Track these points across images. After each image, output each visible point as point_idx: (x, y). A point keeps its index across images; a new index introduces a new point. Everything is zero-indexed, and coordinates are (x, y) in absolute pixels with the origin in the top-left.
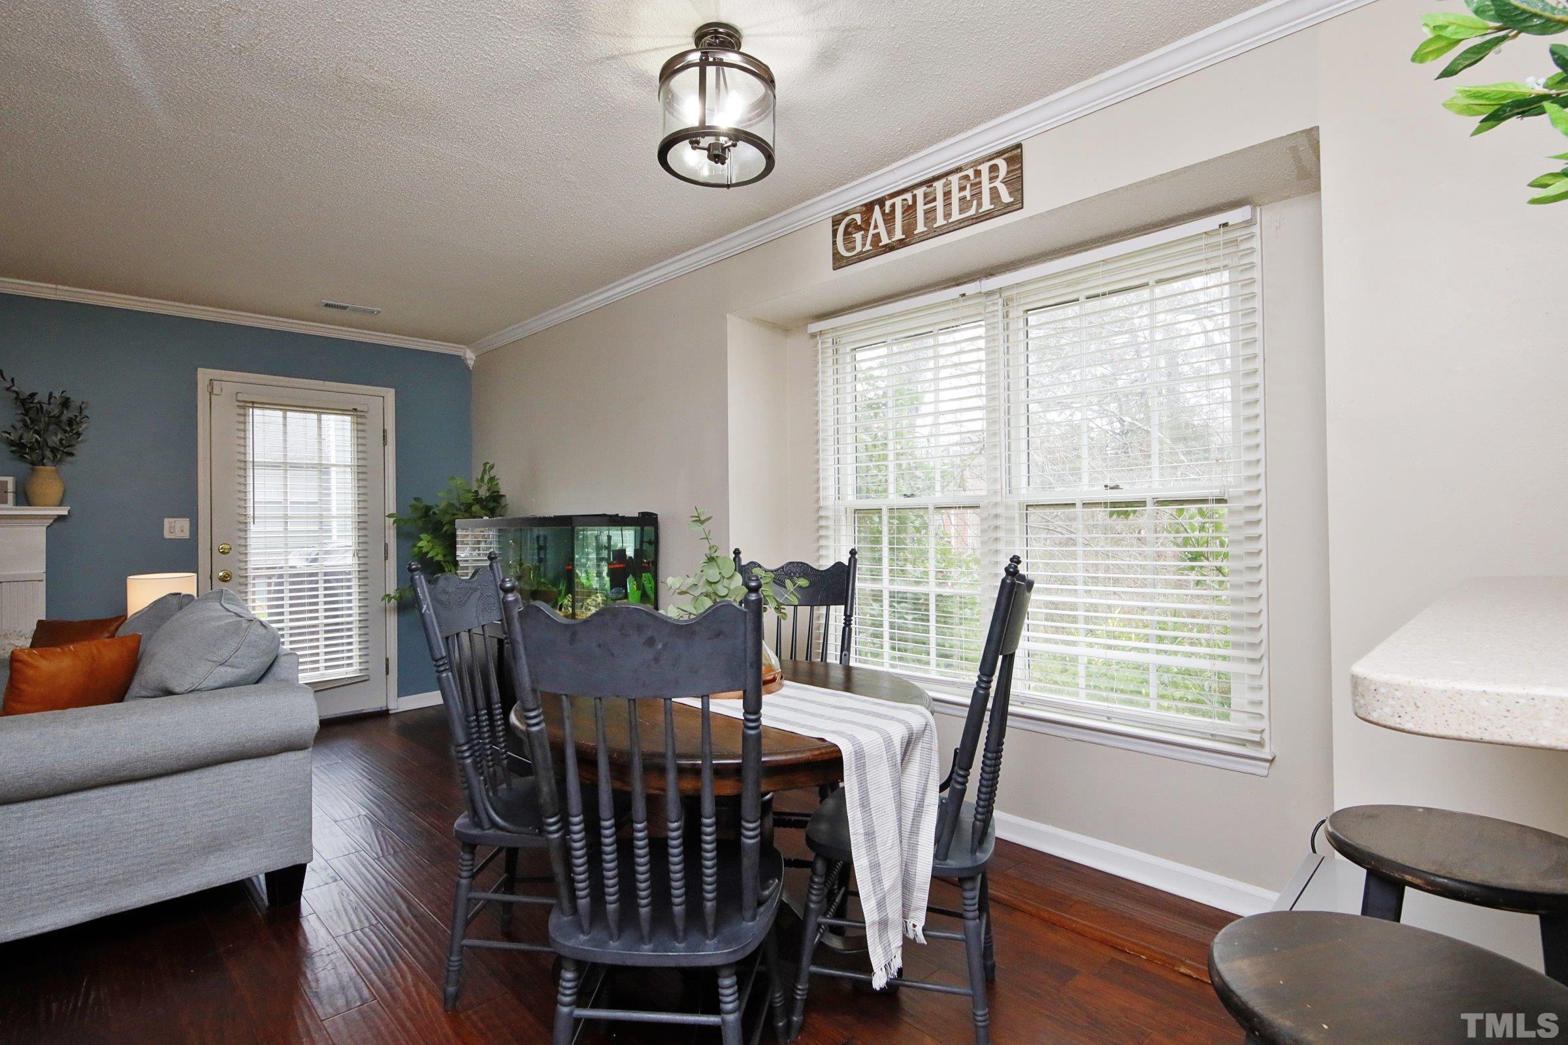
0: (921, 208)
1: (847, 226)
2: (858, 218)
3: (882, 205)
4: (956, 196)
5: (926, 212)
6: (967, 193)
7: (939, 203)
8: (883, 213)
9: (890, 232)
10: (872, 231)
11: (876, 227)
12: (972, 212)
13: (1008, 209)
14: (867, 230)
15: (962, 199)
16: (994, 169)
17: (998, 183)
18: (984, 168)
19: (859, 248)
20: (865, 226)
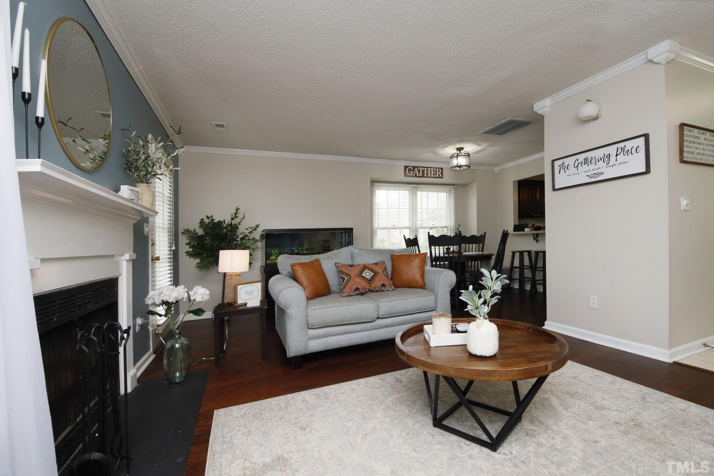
0: (425, 172)
1: (409, 169)
2: (412, 168)
3: (417, 168)
4: (432, 172)
5: (427, 173)
6: (434, 172)
7: (429, 172)
8: (417, 170)
9: (419, 174)
10: (415, 172)
11: (416, 172)
12: (435, 176)
13: (440, 177)
14: (414, 172)
15: (433, 173)
16: (439, 170)
17: (439, 173)
18: (437, 169)
19: (412, 174)
20: (413, 170)
